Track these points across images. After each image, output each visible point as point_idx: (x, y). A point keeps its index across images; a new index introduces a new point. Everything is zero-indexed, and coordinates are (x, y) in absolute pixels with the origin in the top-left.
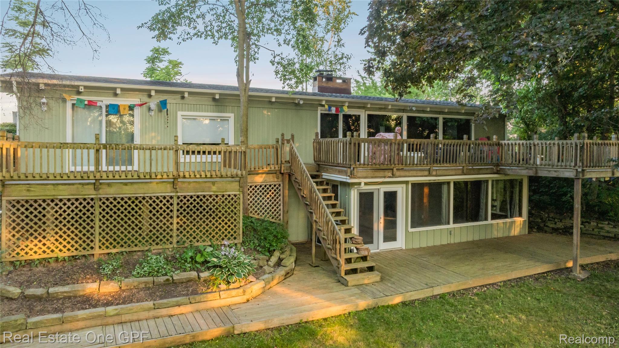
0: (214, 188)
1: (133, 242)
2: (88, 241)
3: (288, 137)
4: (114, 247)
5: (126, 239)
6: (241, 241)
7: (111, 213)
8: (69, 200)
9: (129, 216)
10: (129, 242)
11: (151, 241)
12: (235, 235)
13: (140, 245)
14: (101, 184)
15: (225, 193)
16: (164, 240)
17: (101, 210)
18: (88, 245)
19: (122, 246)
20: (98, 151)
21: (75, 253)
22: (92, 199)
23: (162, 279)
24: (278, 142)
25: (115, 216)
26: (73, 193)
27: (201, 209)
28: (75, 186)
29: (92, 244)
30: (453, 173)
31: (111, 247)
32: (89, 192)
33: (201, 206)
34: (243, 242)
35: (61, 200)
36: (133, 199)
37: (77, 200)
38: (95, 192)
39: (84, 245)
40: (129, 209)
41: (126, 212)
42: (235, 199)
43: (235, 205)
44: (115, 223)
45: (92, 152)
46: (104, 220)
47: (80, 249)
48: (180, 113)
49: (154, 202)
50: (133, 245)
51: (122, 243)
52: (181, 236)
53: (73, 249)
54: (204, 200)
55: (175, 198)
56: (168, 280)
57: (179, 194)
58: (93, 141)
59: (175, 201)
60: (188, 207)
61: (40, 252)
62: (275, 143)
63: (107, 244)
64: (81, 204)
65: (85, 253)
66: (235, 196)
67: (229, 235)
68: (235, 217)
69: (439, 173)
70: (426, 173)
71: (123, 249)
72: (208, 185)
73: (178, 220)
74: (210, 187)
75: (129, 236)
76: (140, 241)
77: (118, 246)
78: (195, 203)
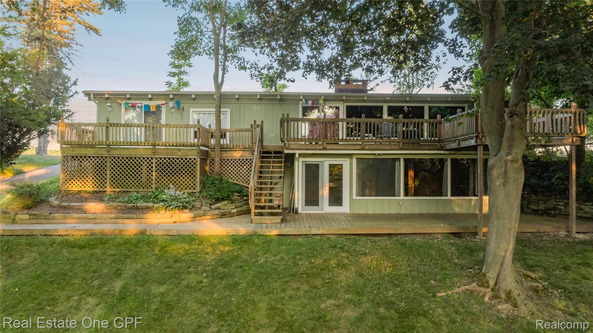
0: (180, 153)
1: (129, 186)
2: (103, 183)
3: (259, 123)
4: (118, 188)
5: (125, 183)
6: (198, 191)
7: (116, 166)
8: (94, 157)
9: (127, 169)
10: (127, 186)
11: (139, 186)
12: (194, 187)
13: (133, 187)
14: (110, 148)
15: (187, 157)
16: (148, 186)
17: (111, 164)
18: (104, 185)
19: (122, 188)
20: (107, 128)
21: (96, 189)
22: (106, 157)
23: (130, 205)
24: (252, 126)
25: (119, 169)
26: (96, 153)
27: (171, 167)
28: (96, 149)
29: (105, 185)
30: (389, 148)
31: (116, 187)
32: (104, 153)
33: (171, 165)
34: (200, 192)
35: (89, 157)
36: (129, 158)
37: (98, 157)
38: (107, 153)
39: (101, 185)
40: (127, 165)
41: (125, 167)
42: (194, 161)
43: (194, 166)
44: (118, 173)
45: (104, 128)
46: (112, 171)
47: (99, 187)
48: (191, 110)
49: (142, 161)
50: (129, 187)
51: (123, 185)
52: (158, 184)
53: (95, 187)
54: (173, 161)
55: (154, 159)
56: (134, 206)
57: (157, 156)
58: (105, 122)
59: (154, 161)
60: (163, 165)
61: (79, 186)
62: (250, 127)
63: (114, 185)
64: (100, 160)
65: (102, 190)
66: (195, 159)
67: (190, 186)
68: (194, 174)
69: (372, 147)
70: (359, 147)
71: (123, 190)
72: (175, 151)
73: (156, 173)
74: (177, 153)
75: (127, 181)
76: (133, 186)
77: (120, 187)
78: (167, 163)
